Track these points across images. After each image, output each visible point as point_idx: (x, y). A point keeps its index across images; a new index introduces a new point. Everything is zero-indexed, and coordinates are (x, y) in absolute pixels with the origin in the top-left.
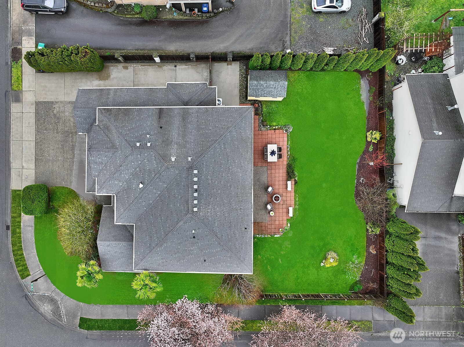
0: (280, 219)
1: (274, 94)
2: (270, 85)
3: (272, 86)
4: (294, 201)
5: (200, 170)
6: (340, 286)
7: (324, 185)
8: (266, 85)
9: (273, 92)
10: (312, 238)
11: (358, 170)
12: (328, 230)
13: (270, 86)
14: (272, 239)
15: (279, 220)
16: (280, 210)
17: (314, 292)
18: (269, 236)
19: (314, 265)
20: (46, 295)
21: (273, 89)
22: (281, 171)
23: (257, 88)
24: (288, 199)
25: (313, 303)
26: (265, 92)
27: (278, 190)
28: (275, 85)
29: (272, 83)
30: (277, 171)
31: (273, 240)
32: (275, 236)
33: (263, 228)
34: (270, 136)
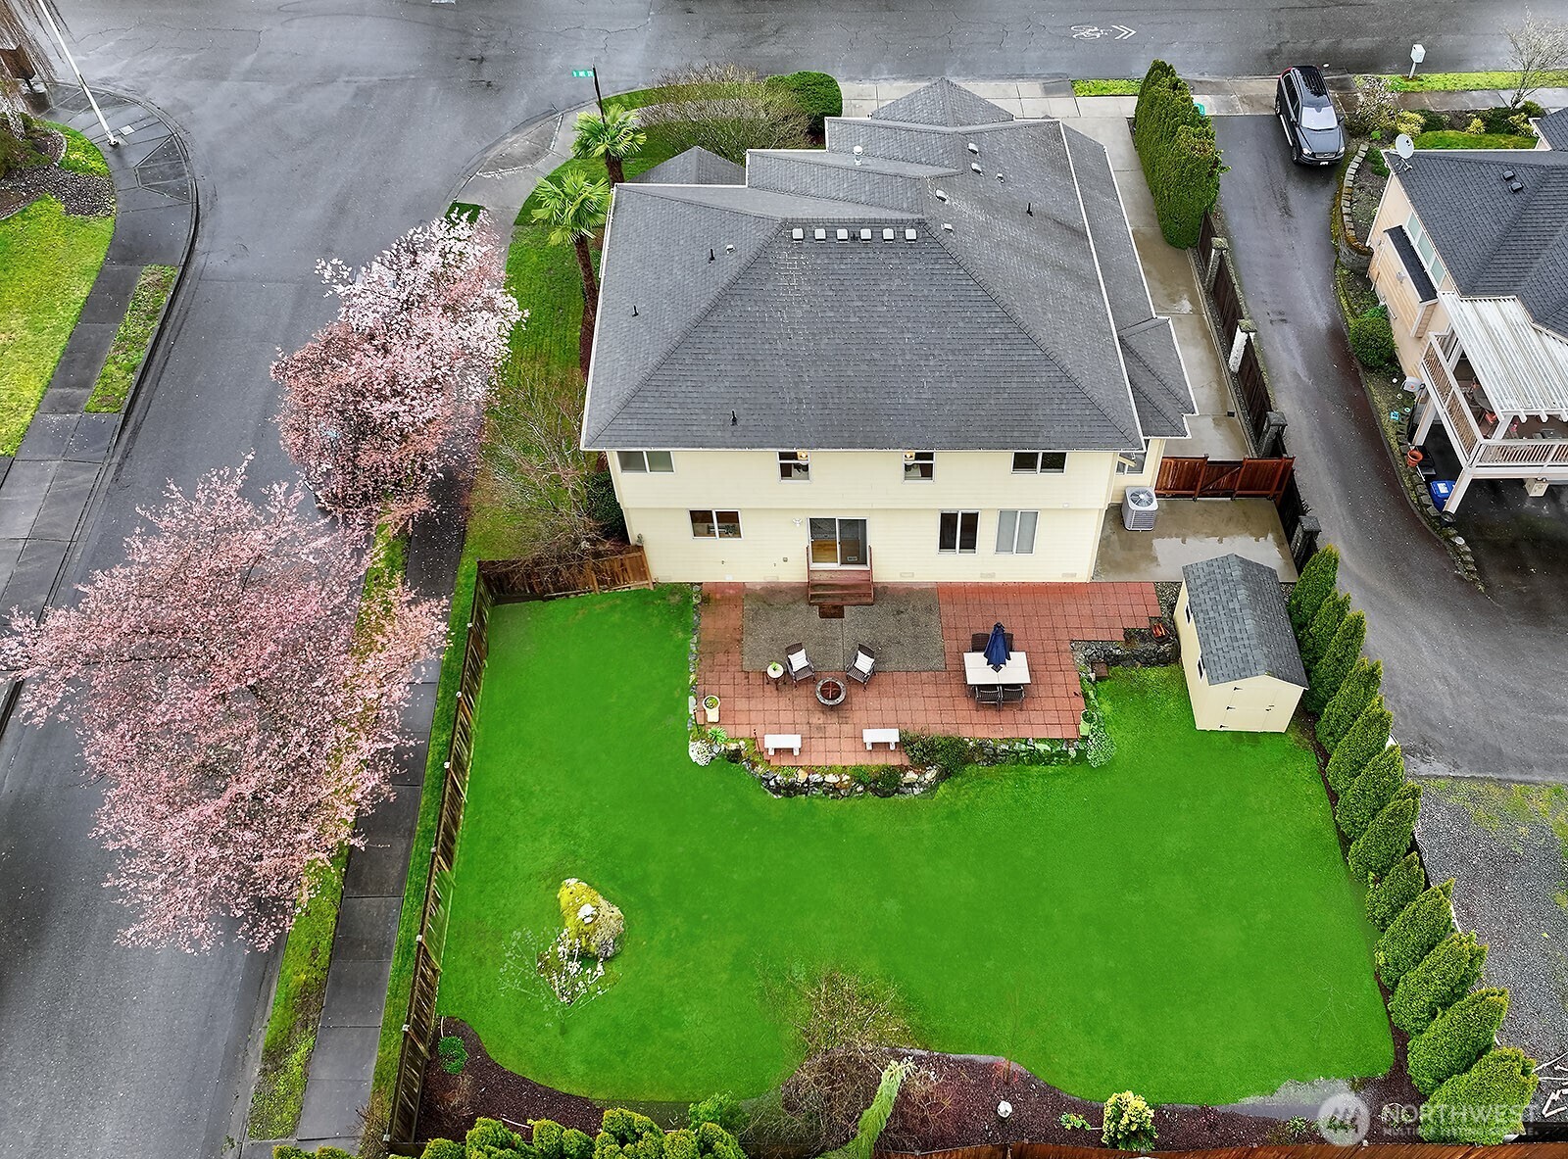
0: (753, 714)
1: (1212, 644)
2: (1240, 620)
3: (1237, 627)
4: (822, 763)
5: (918, 251)
6: (471, 974)
7: (892, 906)
8: (1237, 607)
9: (1217, 639)
10: (681, 850)
11: (969, 1061)
12: (708, 919)
13: (1235, 621)
14: (682, 689)
15: (750, 711)
16: (790, 715)
17: (464, 864)
18: (693, 677)
19: (571, 858)
20: (553, 143)
21: (1227, 634)
22: (933, 718)
23: (1220, 583)
24: (832, 744)
25: (418, 859)
26: (1211, 614)
27: (863, 706)
28: (1245, 636)
29: (1250, 624)
30: (933, 703)
31: (677, 696)
32: (692, 699)
33: (721, 658)
34: (1059, 678)
